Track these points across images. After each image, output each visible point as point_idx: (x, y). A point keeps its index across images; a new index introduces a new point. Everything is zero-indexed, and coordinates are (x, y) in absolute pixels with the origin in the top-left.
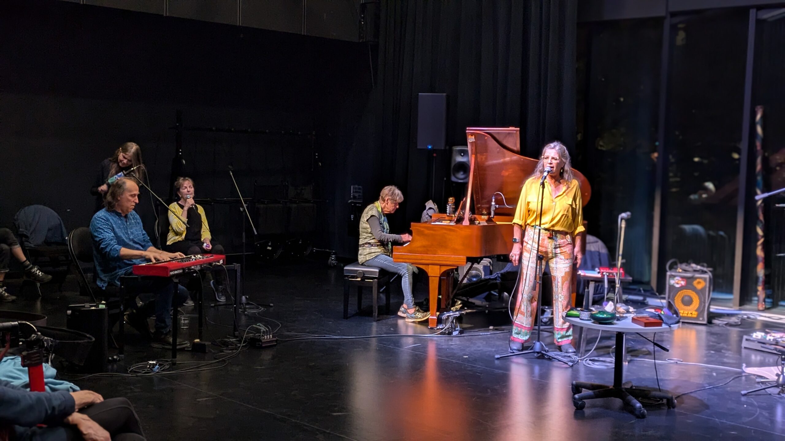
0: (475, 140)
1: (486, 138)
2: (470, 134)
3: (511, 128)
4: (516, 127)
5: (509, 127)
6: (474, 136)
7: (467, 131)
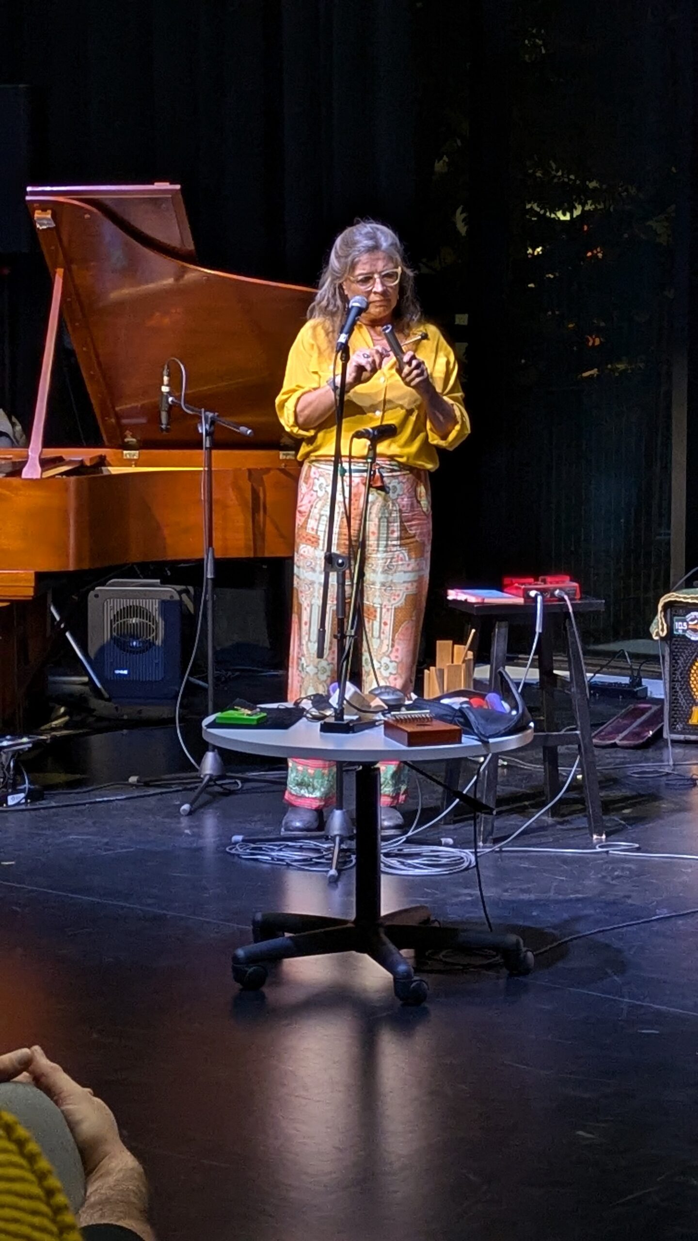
0: (55, 222)
1: (87, 216)
2: (35, 205)
3: (158, 186)
4: (171, 183)
5: (153, 184)
6: (49, 212)
7: (28, 198)
